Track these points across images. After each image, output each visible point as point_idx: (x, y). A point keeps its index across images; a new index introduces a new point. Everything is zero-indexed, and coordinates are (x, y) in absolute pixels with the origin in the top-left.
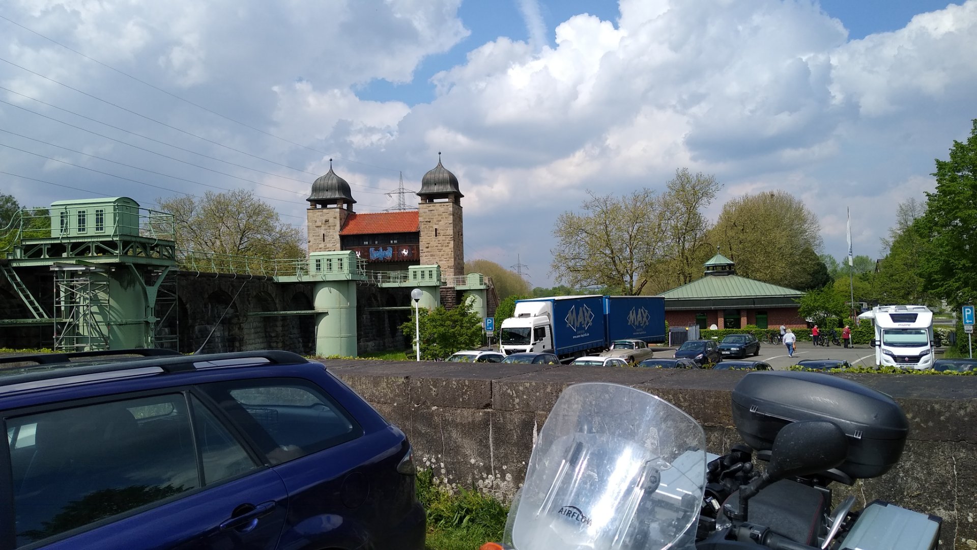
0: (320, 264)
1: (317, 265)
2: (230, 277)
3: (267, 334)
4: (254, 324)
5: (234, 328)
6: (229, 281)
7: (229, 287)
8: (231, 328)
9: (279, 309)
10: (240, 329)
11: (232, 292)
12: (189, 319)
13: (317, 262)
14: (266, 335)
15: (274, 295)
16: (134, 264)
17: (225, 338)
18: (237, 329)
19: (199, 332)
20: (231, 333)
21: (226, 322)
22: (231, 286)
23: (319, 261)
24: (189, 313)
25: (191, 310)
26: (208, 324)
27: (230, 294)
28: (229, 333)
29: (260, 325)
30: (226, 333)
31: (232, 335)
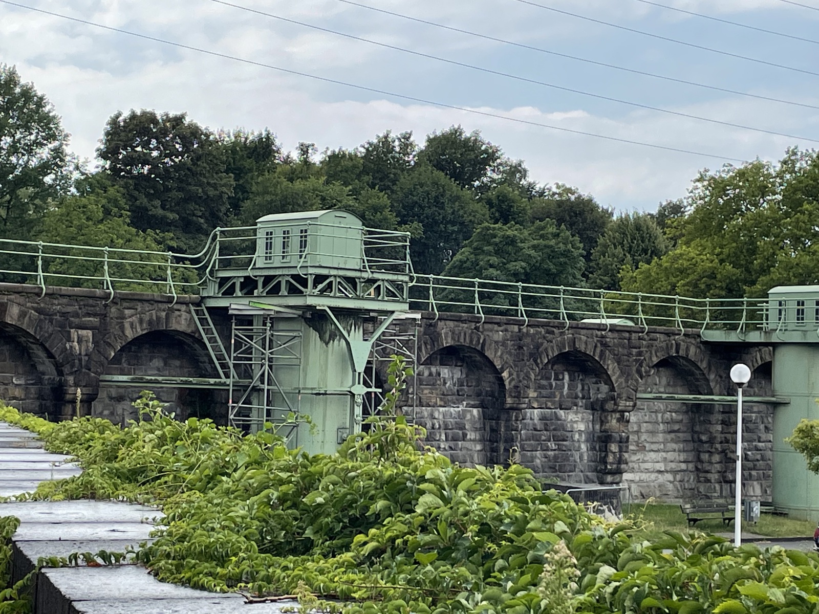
0: (803, 310)
1: (798, 310)
2: (598, 330)
3: (696, 436)
4: (668, 415)
5: (609, 418)
6: (597, 336)
7: (596, 345)
8: (603, 419)
9: (717, 390)
10: (623, 420)
11: (602, 354)
12: (507, 396)
13: (798, 305)
14: (692, 438)
15: (703, 365)
16: (329, 308)
17: (596, 435)
18: (614, 421)
19: (540, 419)
20: (603, 428)
21: (597, 408)
22: (599, 345)
23: (803, 305)
24: (507, 388)
25: (510, 383)
26: (561, 409)
27: (597, 358)
28: (601, 426)
29: (680, 417)
30: (598, 427)
31: (605, 431)
